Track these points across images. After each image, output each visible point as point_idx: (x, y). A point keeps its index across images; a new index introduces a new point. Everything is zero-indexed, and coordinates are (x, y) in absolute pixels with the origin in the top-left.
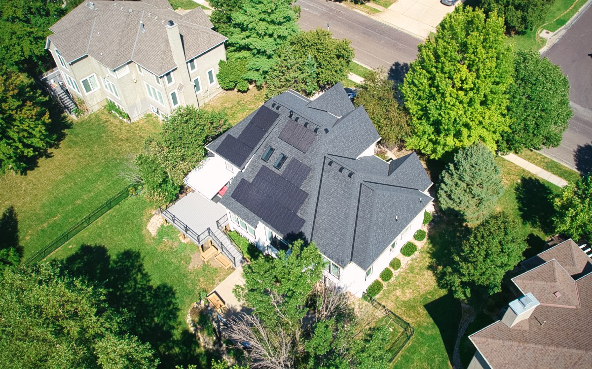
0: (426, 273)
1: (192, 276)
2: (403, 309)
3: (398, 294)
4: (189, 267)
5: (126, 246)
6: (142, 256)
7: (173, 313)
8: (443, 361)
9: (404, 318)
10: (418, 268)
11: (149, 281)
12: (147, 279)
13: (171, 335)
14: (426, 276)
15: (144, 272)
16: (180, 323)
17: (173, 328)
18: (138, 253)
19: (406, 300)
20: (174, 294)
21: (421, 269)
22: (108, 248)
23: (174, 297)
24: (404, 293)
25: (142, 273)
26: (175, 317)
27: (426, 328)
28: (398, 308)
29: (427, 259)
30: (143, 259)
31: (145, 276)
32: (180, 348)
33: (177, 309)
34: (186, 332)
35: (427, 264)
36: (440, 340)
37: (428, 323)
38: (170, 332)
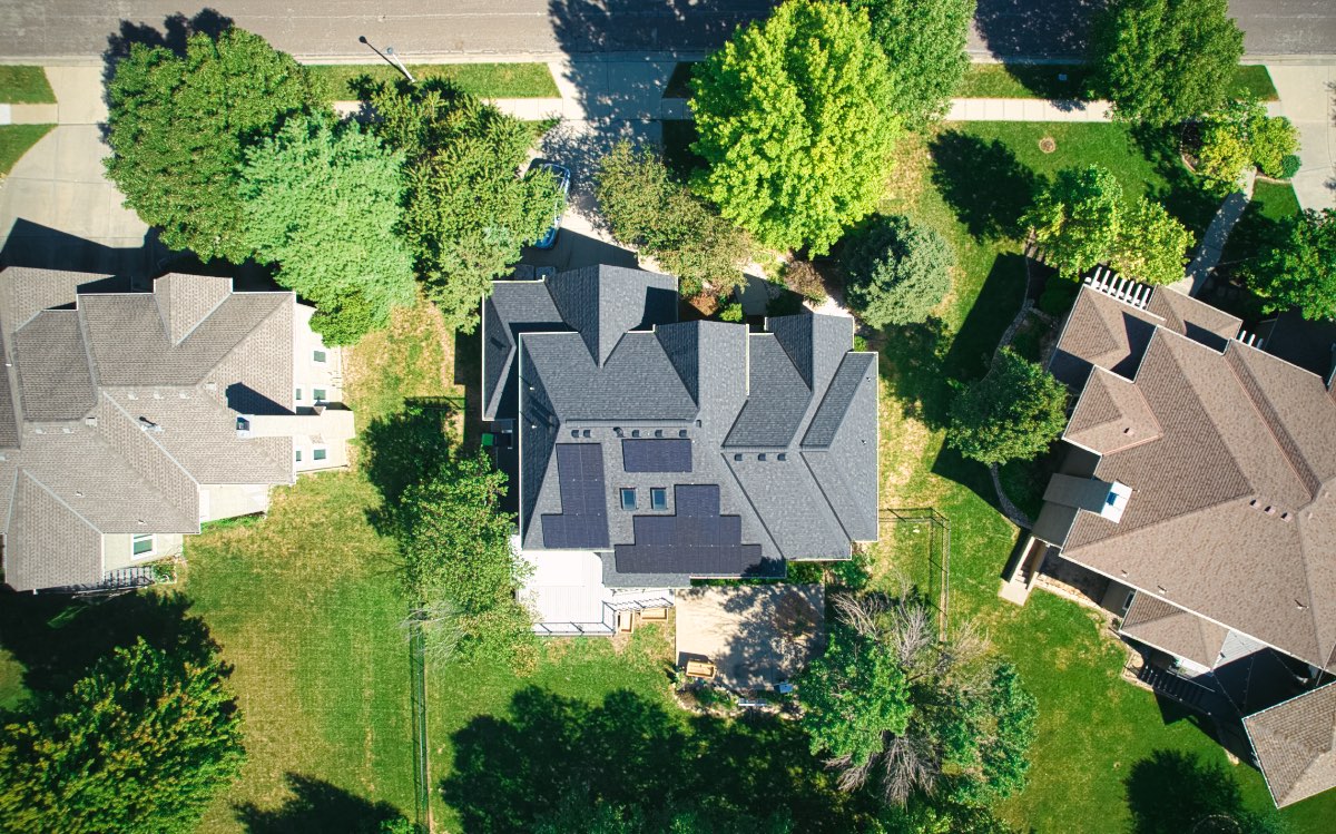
0: (906, 425)
1: (632, 657)
2: (913, 495)
3: (894, 482)
4: (616, 650)
5: (507, 692)
6: (542, 686)
7: (657, 714)
8: (996, 520)
9: (921, 505)
10: (894, 426)
11: (586, 705)
12: (583, 705)
13: (682, 736)
14: (910, 430)
15: (568, 702)
16: (677, 717)
17: (676, 727)
18: (532, 686)
19: (908, 481)
20: (632, 694)
21: (898, 425)
22: (489, 713)
23: (637, 696)
24: (900, 474)
25: (567, 706)
26: (664, 716)
27: (953, 496)
28: (906, 498)
29: (895, 405)
30: (548, 689)
31: (574, 704)
32: (705, 739)
33: (656, 706)
34: (693, 721)
35: (900, 411)
36: (976, 499)
37: (951, 489)
38: (677, 734)
